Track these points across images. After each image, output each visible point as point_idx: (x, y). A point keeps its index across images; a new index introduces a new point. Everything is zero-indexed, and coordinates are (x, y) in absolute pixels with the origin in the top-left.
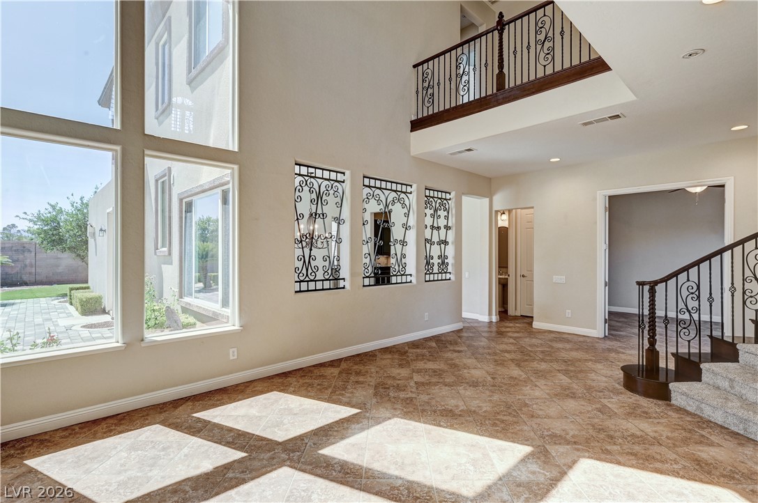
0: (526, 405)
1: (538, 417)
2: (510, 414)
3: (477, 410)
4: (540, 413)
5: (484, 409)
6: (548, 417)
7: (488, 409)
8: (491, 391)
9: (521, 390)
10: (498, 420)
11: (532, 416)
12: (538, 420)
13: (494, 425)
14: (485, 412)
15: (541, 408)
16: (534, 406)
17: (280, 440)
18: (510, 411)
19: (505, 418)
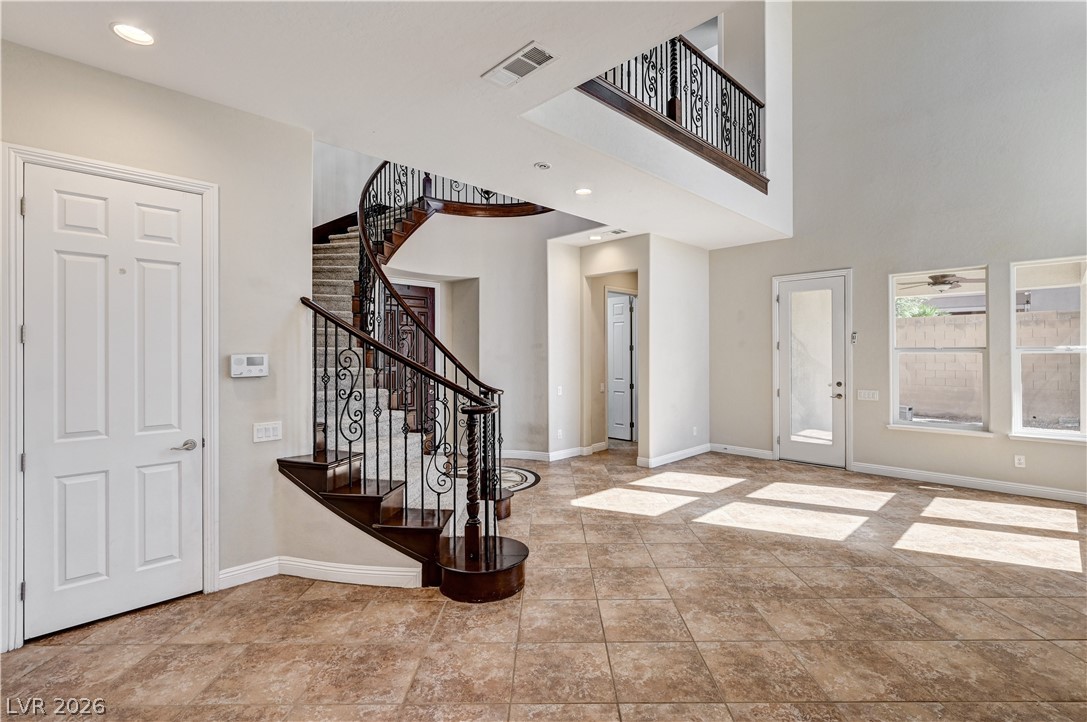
0: (695, 558)
1: (683, 545)
2: (716, 547)
3: (757, 551)
4: (680, 549)
5: (748, 552)
6: (672, 544)
7: (743, 552)
8: (749, 579)
9: (699, 582)
10: (730, 541)
11: (691, 545)
12: (686, 541)
13: (733, 537)
14: (747, 549)
15: (676, 554)
16: (684, 557)
17: (916, 524)
18: (717, 551)
19: (722, 543)
